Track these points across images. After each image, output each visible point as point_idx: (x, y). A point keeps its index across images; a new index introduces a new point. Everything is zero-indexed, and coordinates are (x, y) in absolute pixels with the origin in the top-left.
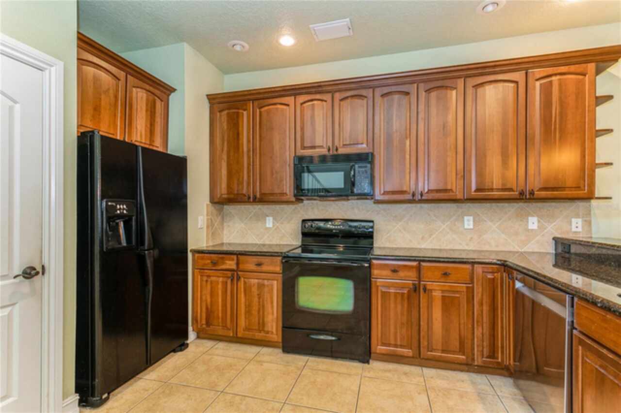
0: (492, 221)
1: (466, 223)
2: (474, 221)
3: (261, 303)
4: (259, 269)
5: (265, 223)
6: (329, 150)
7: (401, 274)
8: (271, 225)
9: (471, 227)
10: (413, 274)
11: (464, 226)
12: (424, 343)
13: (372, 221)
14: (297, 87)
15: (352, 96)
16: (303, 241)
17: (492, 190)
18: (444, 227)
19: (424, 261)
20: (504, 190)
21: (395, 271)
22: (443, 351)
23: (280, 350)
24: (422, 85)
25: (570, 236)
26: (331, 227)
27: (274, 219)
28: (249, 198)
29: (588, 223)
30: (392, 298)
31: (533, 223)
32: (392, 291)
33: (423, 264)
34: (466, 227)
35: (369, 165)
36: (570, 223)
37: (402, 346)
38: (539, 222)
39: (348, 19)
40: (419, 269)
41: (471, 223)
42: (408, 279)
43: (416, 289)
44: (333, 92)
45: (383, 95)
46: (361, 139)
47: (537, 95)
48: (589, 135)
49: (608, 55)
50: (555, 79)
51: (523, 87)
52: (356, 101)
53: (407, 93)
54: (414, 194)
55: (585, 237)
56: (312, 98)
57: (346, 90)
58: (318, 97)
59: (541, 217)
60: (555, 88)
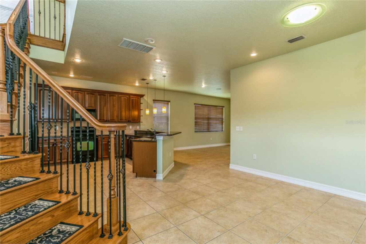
7: (105, 139)
8: (58, 129)
15: (90, 94)
16: (71, 133)
17: (124, 120)
20: (126, 120)
23: (72, 163)
24: (108, 95)
25: (137, 130)
27: (59, 127)
29: (140, 127)
30: (103, 145)
32: (103, 143)
35: (95, 113)
44: (84, 91)
45: (99, 95)
46: (93, 105)
47: (131, 101)
48: (139, 110)
49: (142, 96)
50: (134, 98)
51: (129, 99)
52: (92, 95)
53: (105, 96)
54: (107, 120)
55: (139, 130)
56: (77, 92)
57: (89, 92)
58: (80, 92)
59: (132, 126)
60: (134, 100)
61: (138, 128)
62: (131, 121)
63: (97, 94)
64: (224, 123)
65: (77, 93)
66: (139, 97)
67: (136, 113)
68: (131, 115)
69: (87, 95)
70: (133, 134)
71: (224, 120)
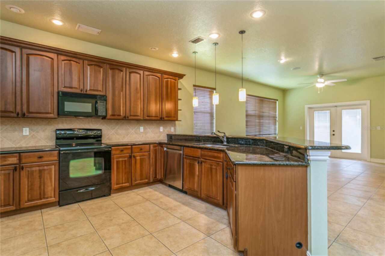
0: (149, 128)
1: (141, 129)
2: (144, 129)
3: (42, 181)
4: (40, 160)
5: (22, 132)
6: (81, 91)
7: (125, 152)
8: (28, 134)
9: (143, 131)
10: (130, 151)
11: (140, 131)
12: (133, 179)
13: (101, 130)
14: (60, 50)
15: (95, 65)
16: (56, 142)
17: (152, 116)
18: (132, 131)
19: (133, 145)
20: (155, 117)
21: (122, 151)
22: (141, 180)
23: (58, 206)
24: (128, 69)
25: (171, 133)
26: (77, 133)
27: (29, 129)
28: (18, 114)
29: (175, 129)
30: (121, 163)
31: (161, 129)
32: (121, 159)
33: (134, 146)
34: (141, 131)
35: (105, 102)
36: (171, 129)
37: (125, 183)
38: (163, 129)
39: (100, 30)
40: (132, 148)
41: (143, 130)
42: (127, 153)
43: (130, 157)
44: (84, 60)
45: (111, 69)
46: (100, 88)
47: (164, 84)
48: (176, 100)
49: (181, 76)
50: (169, 79)
51: (161, 80)
52: (97, 68)
53: (122, 71)
54: (125, 117)
55: (174, 133)
56: (69, 58)
57: (92, 61)
58: (74, 59)
59: (163, 127)
60: (169, 83)
61: (172, 130)
62: (166, 118)
63: (108, 66)
64: (277, 123)
65: (70, 60)
66: (177, 78)
67: (168, 106)
68: (165, 108)
69: (89, 67)
70: (165, 140)
71: (277, 119)
